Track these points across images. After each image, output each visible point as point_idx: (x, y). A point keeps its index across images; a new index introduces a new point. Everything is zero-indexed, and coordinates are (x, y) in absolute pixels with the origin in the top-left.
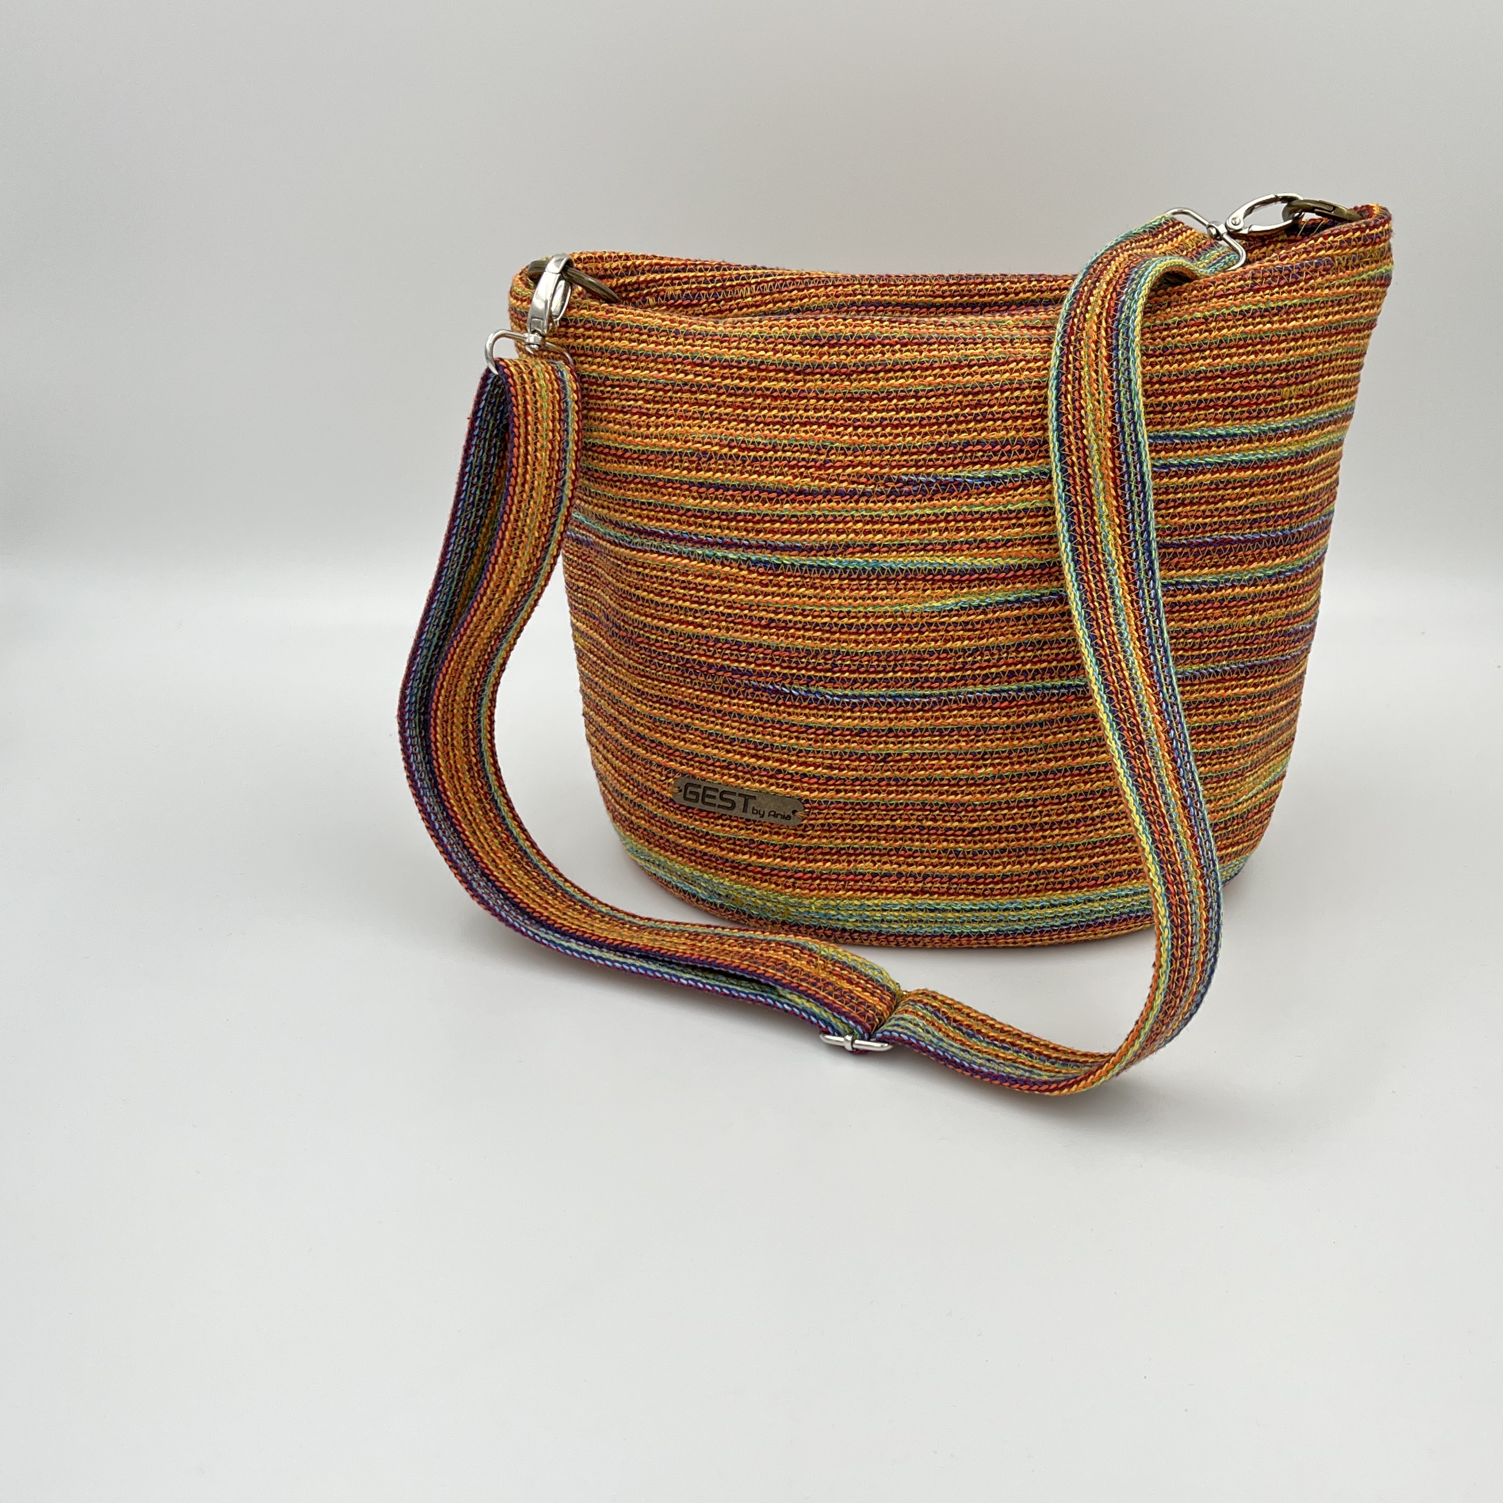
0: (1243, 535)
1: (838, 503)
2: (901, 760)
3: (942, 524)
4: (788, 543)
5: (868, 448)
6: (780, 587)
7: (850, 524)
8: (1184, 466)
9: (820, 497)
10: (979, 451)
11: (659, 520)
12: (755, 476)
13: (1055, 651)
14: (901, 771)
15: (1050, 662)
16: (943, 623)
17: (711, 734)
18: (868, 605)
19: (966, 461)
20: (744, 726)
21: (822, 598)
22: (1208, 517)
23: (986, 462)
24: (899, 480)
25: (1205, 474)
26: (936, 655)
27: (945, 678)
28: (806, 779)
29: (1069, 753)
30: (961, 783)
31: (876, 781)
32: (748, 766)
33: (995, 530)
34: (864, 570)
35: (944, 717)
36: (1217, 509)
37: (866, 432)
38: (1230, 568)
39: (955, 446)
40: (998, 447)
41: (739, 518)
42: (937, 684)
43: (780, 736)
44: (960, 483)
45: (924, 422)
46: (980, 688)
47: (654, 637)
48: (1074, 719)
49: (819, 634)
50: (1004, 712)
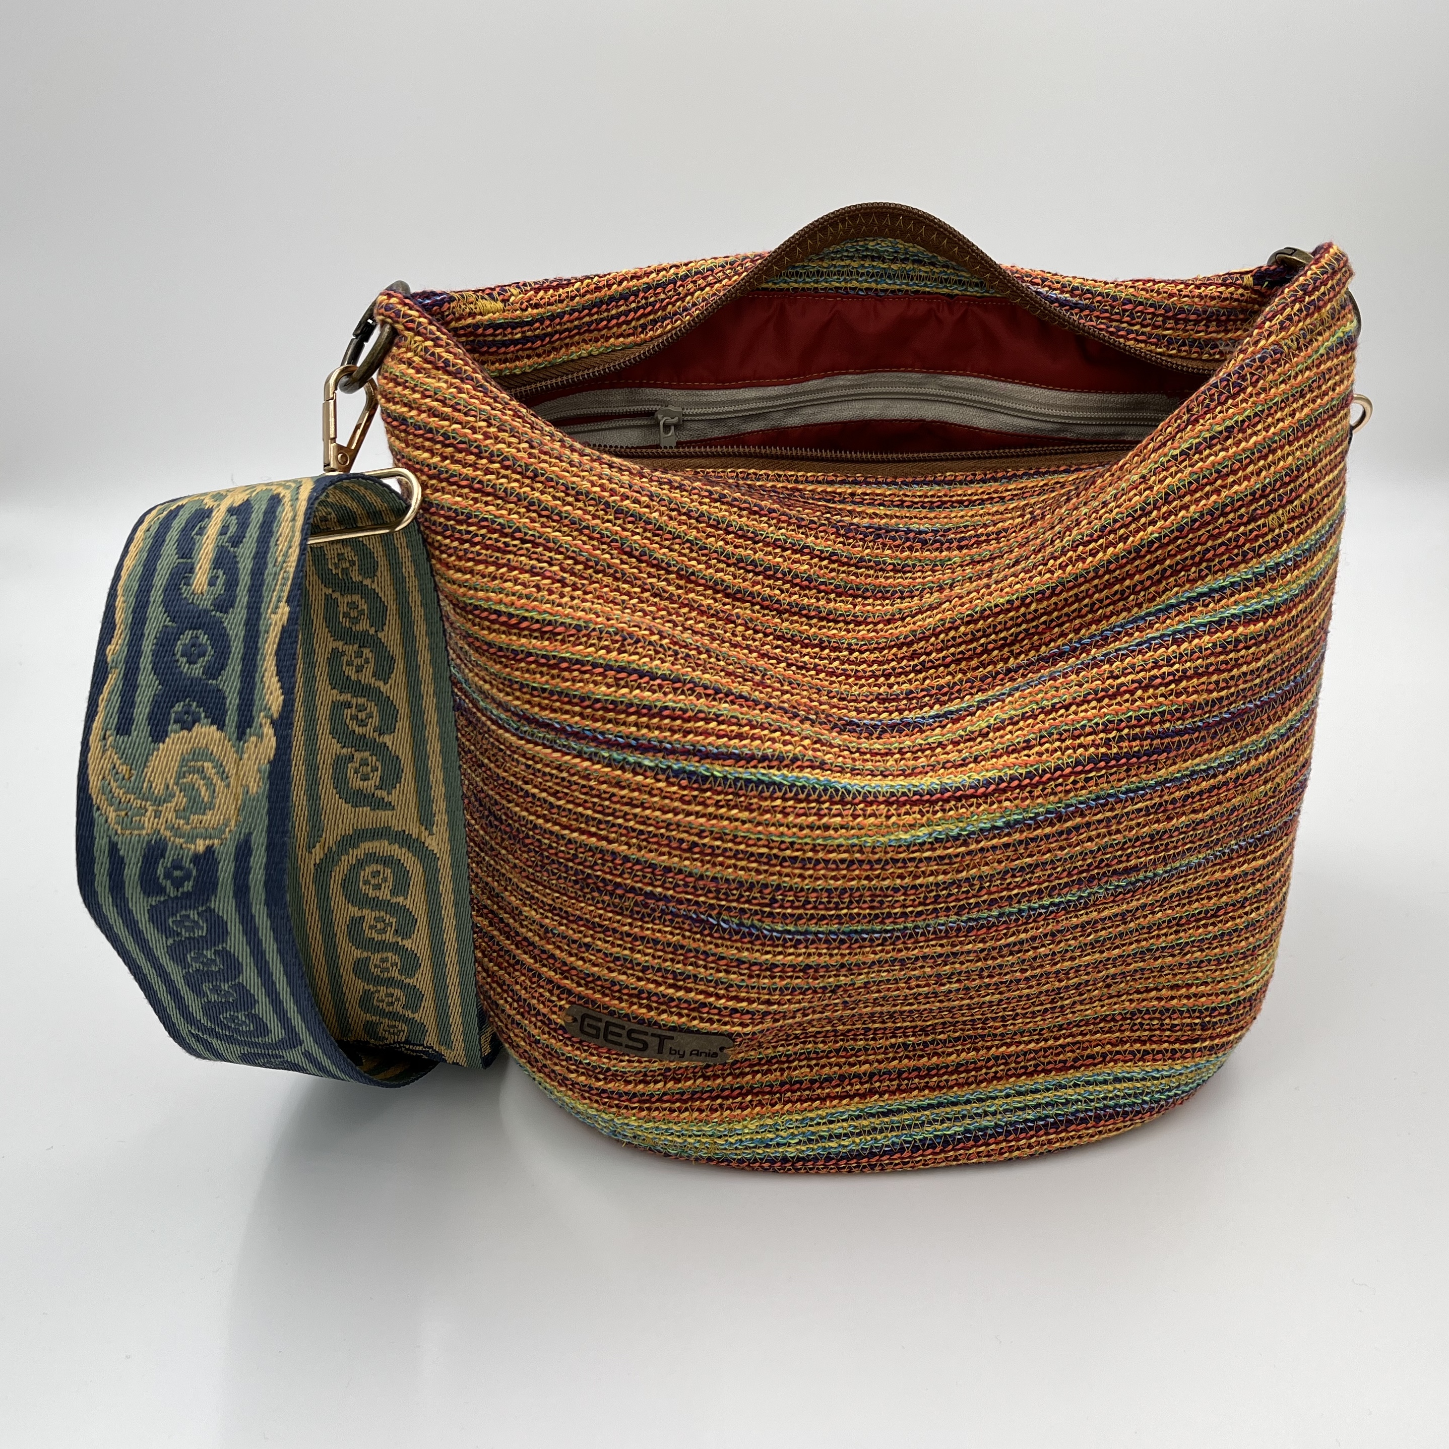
17: (618, 959)
20: (660, 953)
28: (738, 1015)
32: (666, 997)
43: (706, 968)
49: (754, 863)
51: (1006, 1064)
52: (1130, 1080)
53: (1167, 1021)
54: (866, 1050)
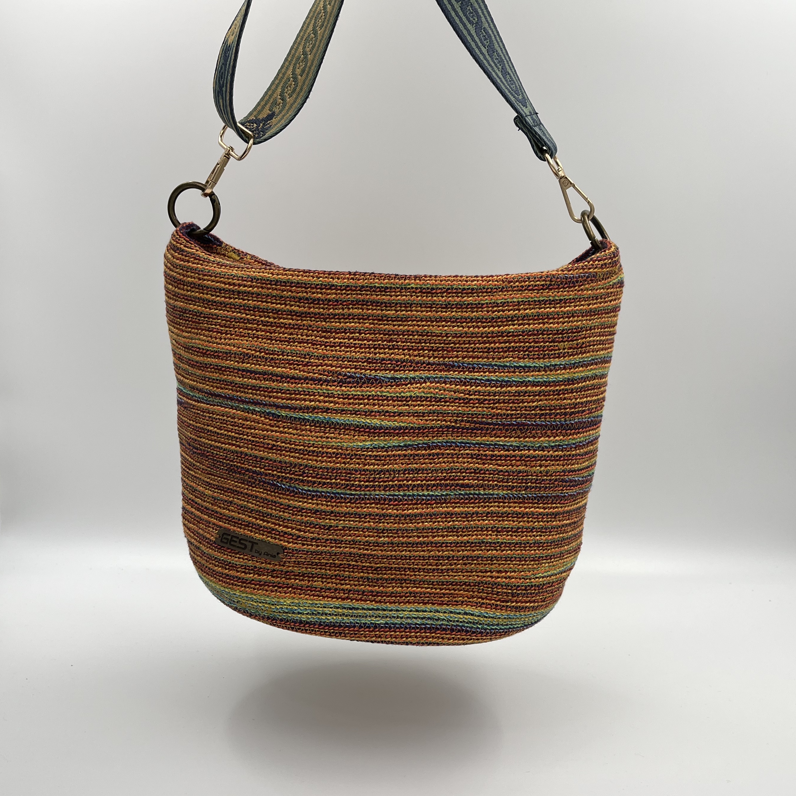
0: (535, 422)
1: (311, 385)
2: (338, 530)
3: (366, 401)
4: (284, 405)
5: (331, 357)
6: (280, 428)
7: (317, 397)
8: (500, 381)
9: (303, 381)
10: (389, 364)
11: (222, 388)
12: (271, 368)
13: (425, 475)
14: (338, 536)
15: (422, 481)
16: (363, 455)
17: (242, 507)
18: (324, 441)
19: (382, 368)
20: (258, 503)
21: (300, 435)
22: (513, 410)
23: (392, 370)
24: (345, 375)
25: (512, 387)
26: (359, 472)
27: (363, 485)
28: (286, 536)
29: (430, 534)
30: (371, 545)
31: (324, 540)
32: (258, 525)
33: (394, 406)
34: (323, 422)
35: (362, 507)
36: (519, 407)
37: (331, 349)
38: (527, 439)
39: (377, 360)
40: (399, 363)
41: (261, 389)
42: (358, 489)
43: (275, 510)
44: (377, 379)
45: (362, 346)
46: (383, 492)
47: (215, 452)
48: (434, 515)
49: (297, 455)
50: (395, 507)
51: (415, 597)
52: (472, 615)
53: (495, 589)
54: (349, 578)
